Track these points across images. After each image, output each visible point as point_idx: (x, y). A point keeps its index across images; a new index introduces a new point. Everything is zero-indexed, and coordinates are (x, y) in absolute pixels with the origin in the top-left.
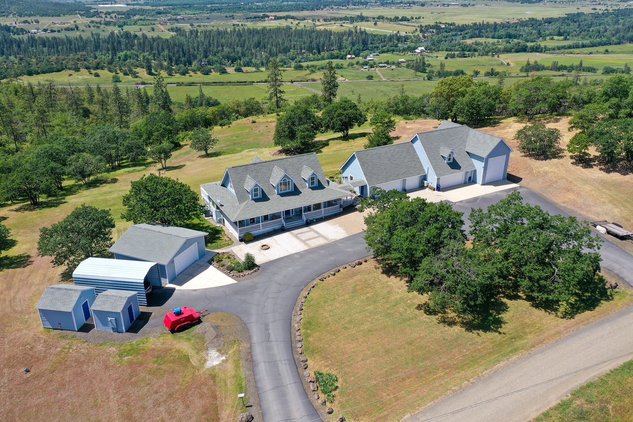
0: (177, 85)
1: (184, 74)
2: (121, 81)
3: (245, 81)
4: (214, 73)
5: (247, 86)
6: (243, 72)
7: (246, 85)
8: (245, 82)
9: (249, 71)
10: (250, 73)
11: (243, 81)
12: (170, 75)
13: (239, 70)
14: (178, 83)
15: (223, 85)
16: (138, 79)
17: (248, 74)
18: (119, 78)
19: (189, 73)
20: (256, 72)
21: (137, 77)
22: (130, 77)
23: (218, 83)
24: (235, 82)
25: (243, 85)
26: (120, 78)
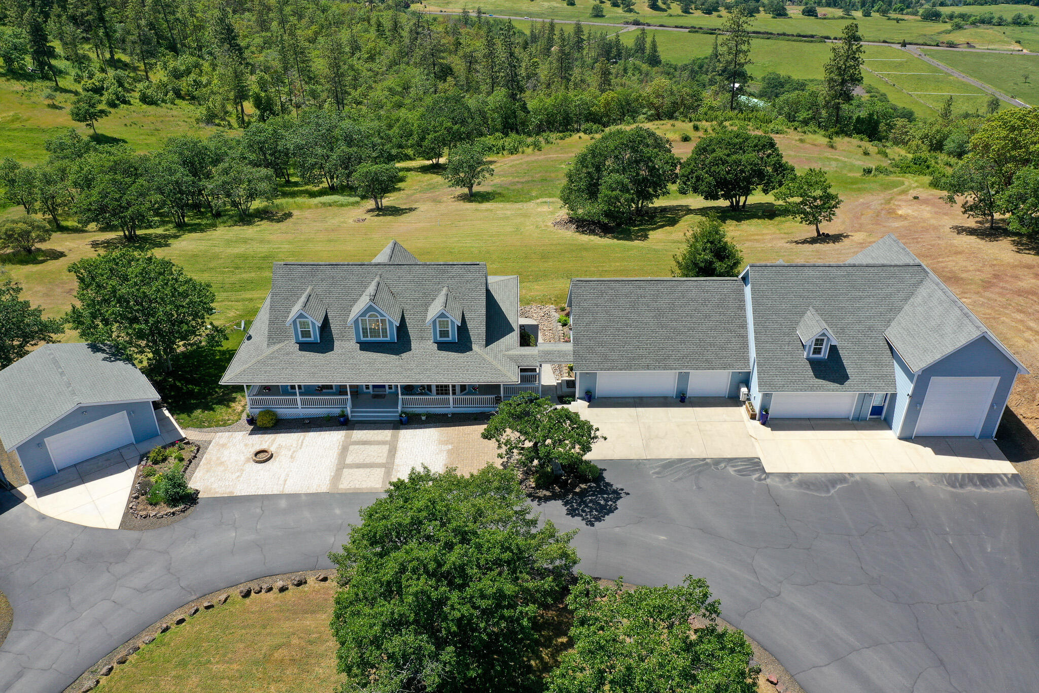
0: (689, 32)
1: (709, 12)
2: (604, 16)
3: (814, 34)
4: (762, 13)
5: (812, 45)
6: (816, 16)
7: (812, 42)
8: (812, 36)
9: (829, 16)
10: (829, 19)
11: (810, 33)
12: (686, 11)
13: (810, 12)
14: (692, 27)
15: (768, 38)
16: (632, 14)
17: (826, 21)
18: (602, 11)
19: (718, 11)
20: (842, 18)
21: (631, 11)
22: (620, 11)
23: (763, 33)
24: (793, 35)
25: (805, 41)
26: (604, 10)
